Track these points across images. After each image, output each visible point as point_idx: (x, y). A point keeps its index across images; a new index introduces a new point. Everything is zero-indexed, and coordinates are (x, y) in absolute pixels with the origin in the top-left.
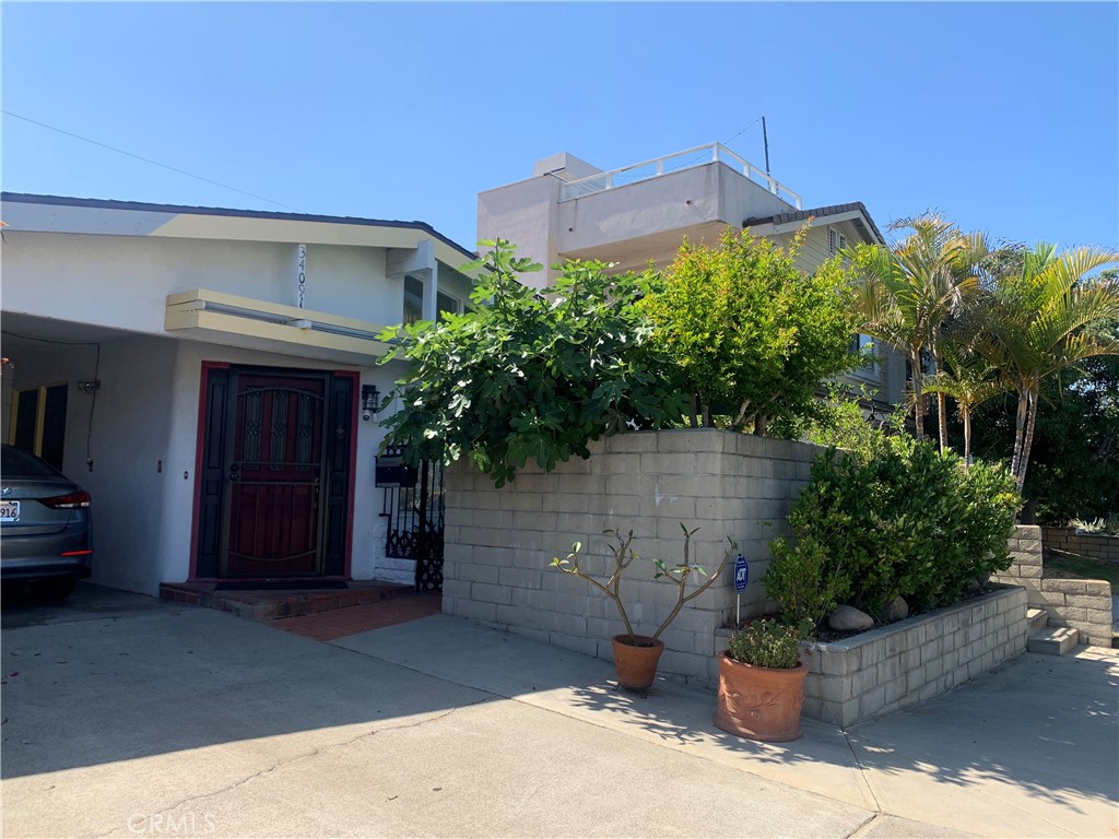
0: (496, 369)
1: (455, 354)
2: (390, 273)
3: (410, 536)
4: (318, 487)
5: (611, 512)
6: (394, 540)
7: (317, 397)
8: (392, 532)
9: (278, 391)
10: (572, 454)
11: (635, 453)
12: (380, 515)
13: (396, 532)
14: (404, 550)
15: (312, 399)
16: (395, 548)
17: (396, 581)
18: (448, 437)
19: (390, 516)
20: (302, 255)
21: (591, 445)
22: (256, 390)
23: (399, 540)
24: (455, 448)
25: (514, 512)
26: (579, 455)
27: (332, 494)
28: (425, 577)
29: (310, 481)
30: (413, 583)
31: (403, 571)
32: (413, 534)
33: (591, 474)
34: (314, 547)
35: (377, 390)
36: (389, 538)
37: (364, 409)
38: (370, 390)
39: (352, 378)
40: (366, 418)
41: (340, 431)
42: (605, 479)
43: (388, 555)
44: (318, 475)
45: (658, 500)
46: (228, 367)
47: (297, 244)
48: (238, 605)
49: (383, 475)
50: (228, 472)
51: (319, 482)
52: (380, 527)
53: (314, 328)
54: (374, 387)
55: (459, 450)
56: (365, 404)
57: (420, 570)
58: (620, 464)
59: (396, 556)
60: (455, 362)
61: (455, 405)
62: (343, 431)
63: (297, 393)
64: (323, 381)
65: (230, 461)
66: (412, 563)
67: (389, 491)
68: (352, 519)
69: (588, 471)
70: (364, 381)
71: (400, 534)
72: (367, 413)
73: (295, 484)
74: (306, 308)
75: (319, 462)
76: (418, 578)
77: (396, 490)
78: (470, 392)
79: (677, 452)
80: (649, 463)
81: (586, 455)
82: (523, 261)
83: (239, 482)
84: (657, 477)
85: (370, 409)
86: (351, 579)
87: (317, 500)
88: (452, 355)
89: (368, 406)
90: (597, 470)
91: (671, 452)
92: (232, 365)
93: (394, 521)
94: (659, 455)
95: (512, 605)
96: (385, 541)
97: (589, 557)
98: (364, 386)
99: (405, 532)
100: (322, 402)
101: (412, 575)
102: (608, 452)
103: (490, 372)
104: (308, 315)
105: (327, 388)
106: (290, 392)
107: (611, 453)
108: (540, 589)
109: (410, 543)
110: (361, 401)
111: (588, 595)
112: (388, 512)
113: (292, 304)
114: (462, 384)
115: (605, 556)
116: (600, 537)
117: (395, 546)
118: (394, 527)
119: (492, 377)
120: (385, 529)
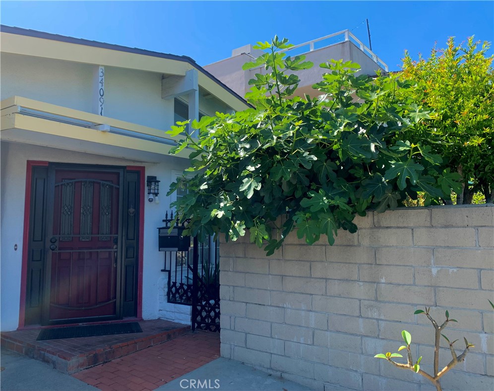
0: (283, 154)
1: (244, 142)
2: (164, 95)
3: (185, 287)
4: (117, 252)
5: (383, 281)
6: (174, 289)
7: (114, 186)
8: (172, 284)
9: (86, 182)
10: (339, 228)
11: (404, 227)
12: (162, 271)
13: (175, 283)
14: (181, 297)
15: (111, 187)
16: (174, 295)
17: (176, 321)
18: (233, 216)
19: (169, 272)
20: (101, 74)
21: (357, 220)
22: (68, 181)
23: (177, 290)
24: (240, 225)
25: (282, 276)
26: (345, 229)
27: (127, 257)
28: (199, 318)
29: (110, 248)
30: (190, 323)
31: (182, 314)
32: (189, 286)
33: (359, 245)
34: (115, 297)
35: (158, 179)
36: (170, 288)
37: (149, 193)
38: (153, 180)
39: (139, 171)
40: (150, 200)
41: (132, 210)
42: (375, 251)
43: (169, 301)
44: (116, 243)
45: (434, 271)
46: (47, 165)
47: (98, 66)
48: (55, 358)
49: (165, 242)
50: (48, 244)
51: (117, 248)
52: (163, 279)
53: (111, 132)
54: (155, 178)
55: (244, 227)
56: (150, 190)
57: (195, 314)
58: (390, 238)
59: (175, 302)
60: (245, 149)
61: (245, 187)
62: (133, 210)
63: (99, 183)
64: (118, 174)
65: (50, 236)
66: (188, 309)
67: (168, 253)
68: (142, 276)
69: (356, 243)
70: (148, 173)
71: (178, 285)
72: (151, 196)
73: (99, 250)
74: (104, 116)
75: (117, 233)
76: (194, 320)
77: (174, 254)
78: (260, 176)
79: (452, 226)
80: (423, 237)
81: (353, 229)
82: (297, 58)
83: (57, 251)
84: (433, 250)
85: (153, 194)
86: (142, 320)
87: (116, 261)
88: (241, 143)
89: (152, 191)
90: (366, 242)
91: (446, 227)
92: (50, 163)
93: (173, 274)
94: (433, 230)
95: (285, 356)
96: (166, 290)
97: (361, 320)
98: (148, 176)
99: (182, 284)
100: (118, 189)
101: (189, 317)
102: (376, 227)
103: (278, 157)
104: (107, 121)
105: (121, 179)
106: (94, 182)
107: (380, 227)
108: (313, 344)
109: (186, 292)
110: (146, 188)
111: (362, 353)
112: (167, 268)
113: (95, 112)
114: (251, 168)
115: (378, 320)
116: (372, 303)
117: (174, 294)
118: (173, 280)
119: (279, 162)
120: (167, 280)
